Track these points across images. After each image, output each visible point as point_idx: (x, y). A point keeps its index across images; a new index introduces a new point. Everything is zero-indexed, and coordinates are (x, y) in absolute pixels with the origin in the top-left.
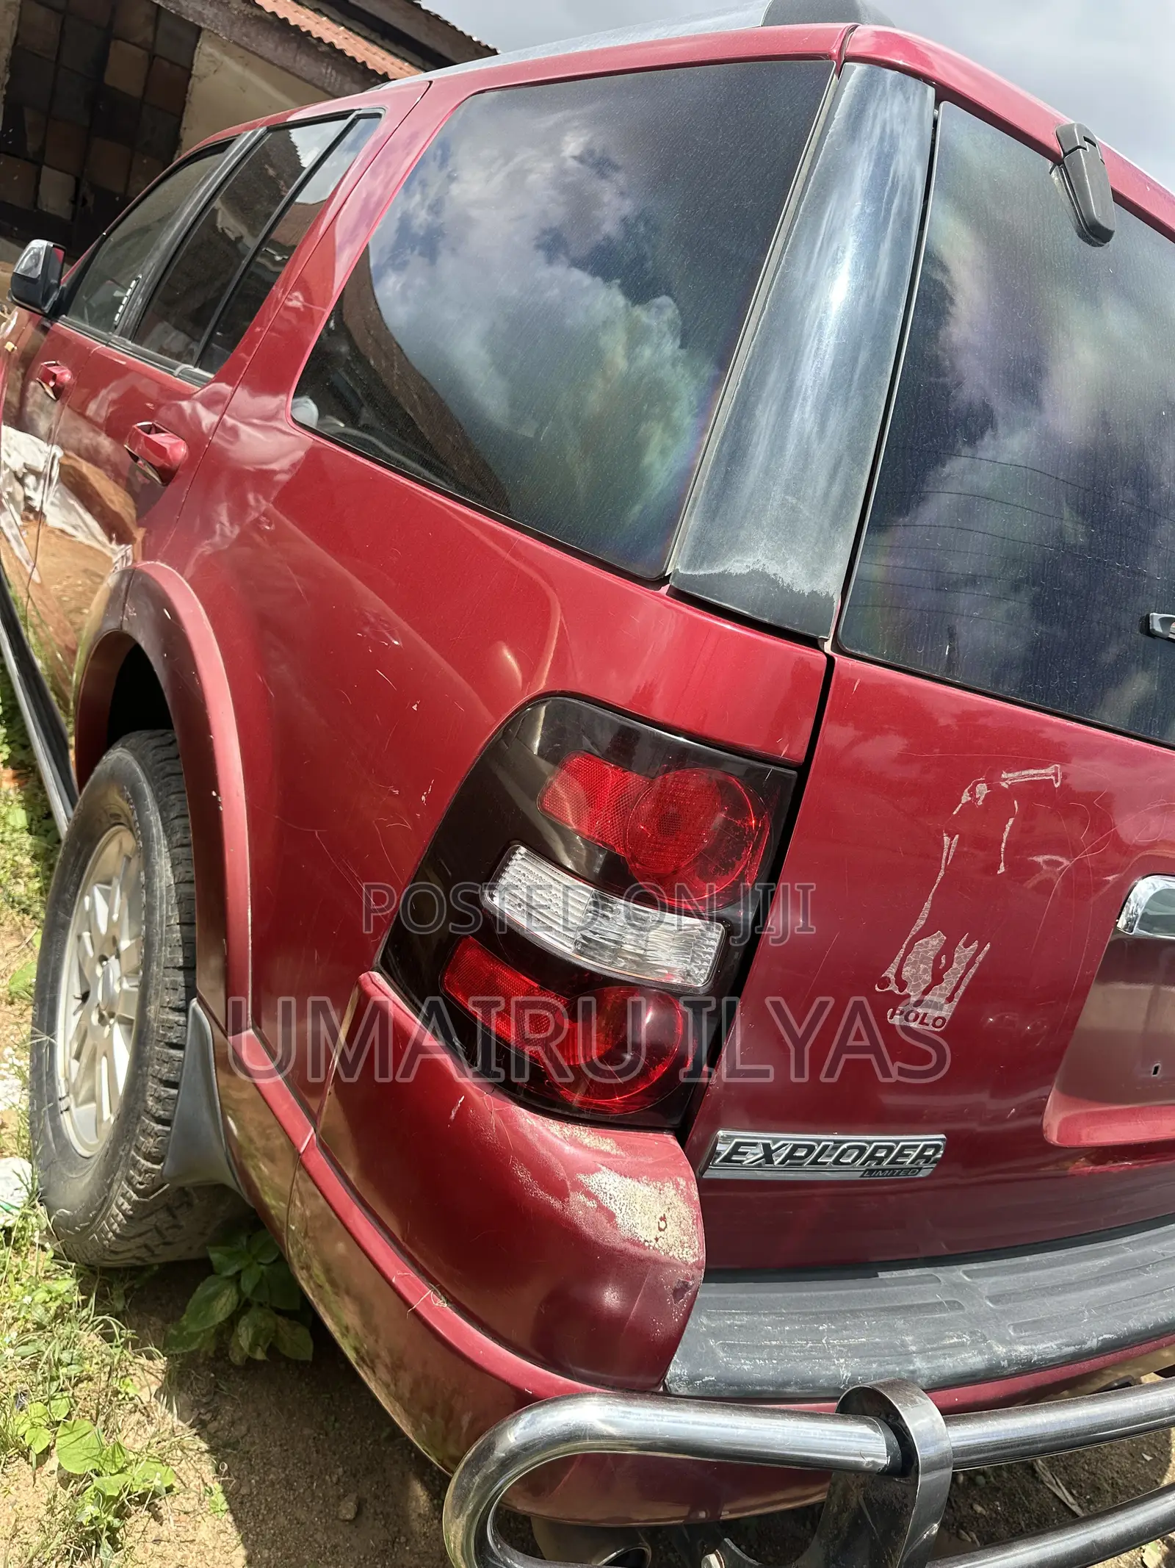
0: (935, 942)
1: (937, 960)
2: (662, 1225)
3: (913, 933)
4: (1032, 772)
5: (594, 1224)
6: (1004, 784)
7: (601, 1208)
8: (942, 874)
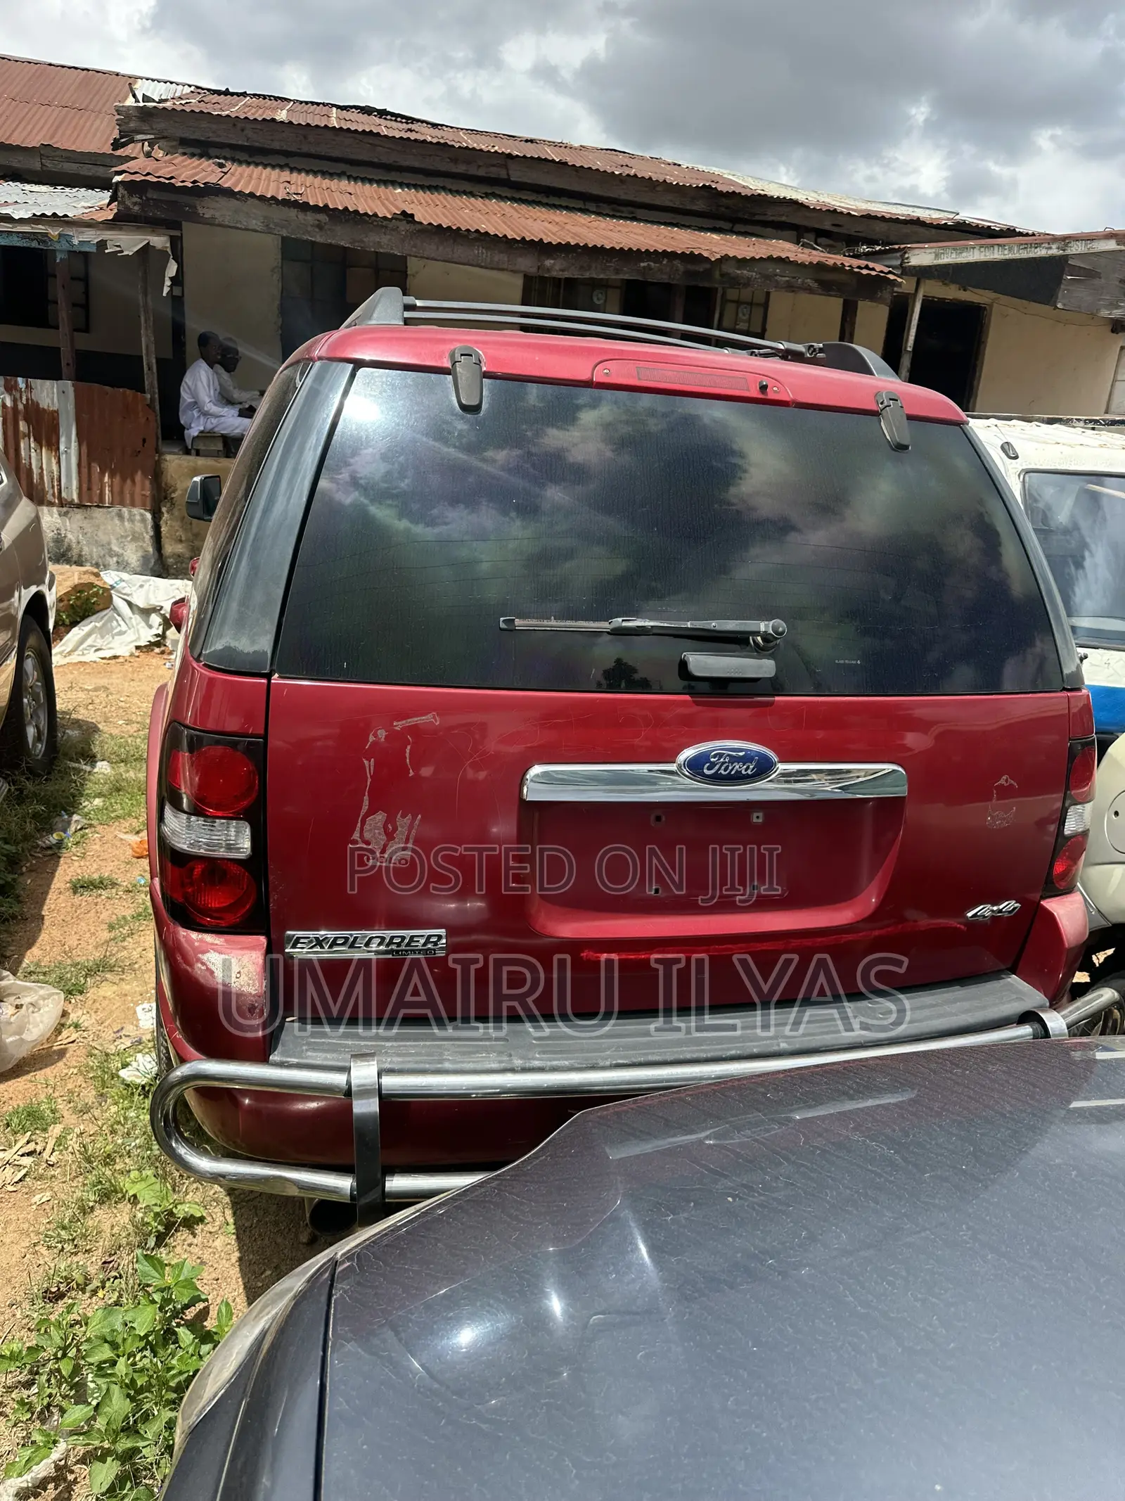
0: (380, 817)
1: (385, 827)
2: (238, 975)
3: (362, 814)
4: (416, 719)
5: (204, 977)
6: (396, 728)
7: (208, 969)
8: (369, 780)
